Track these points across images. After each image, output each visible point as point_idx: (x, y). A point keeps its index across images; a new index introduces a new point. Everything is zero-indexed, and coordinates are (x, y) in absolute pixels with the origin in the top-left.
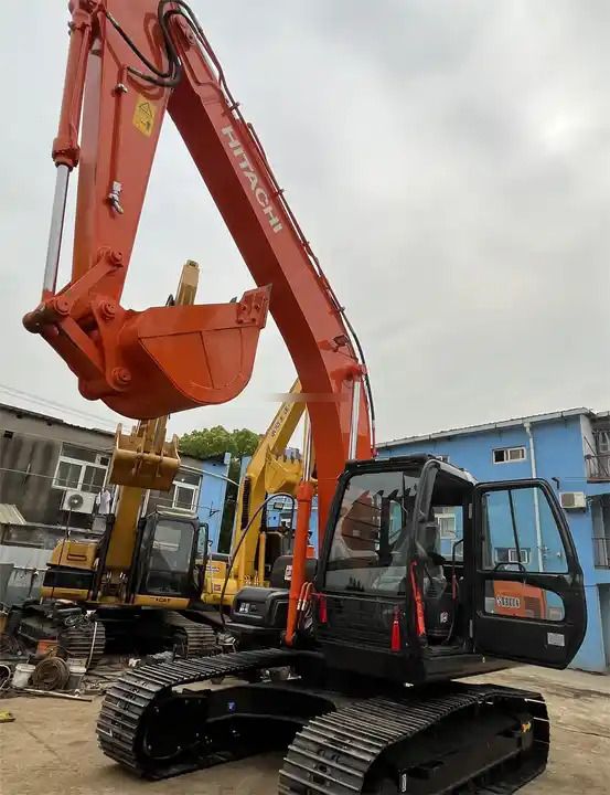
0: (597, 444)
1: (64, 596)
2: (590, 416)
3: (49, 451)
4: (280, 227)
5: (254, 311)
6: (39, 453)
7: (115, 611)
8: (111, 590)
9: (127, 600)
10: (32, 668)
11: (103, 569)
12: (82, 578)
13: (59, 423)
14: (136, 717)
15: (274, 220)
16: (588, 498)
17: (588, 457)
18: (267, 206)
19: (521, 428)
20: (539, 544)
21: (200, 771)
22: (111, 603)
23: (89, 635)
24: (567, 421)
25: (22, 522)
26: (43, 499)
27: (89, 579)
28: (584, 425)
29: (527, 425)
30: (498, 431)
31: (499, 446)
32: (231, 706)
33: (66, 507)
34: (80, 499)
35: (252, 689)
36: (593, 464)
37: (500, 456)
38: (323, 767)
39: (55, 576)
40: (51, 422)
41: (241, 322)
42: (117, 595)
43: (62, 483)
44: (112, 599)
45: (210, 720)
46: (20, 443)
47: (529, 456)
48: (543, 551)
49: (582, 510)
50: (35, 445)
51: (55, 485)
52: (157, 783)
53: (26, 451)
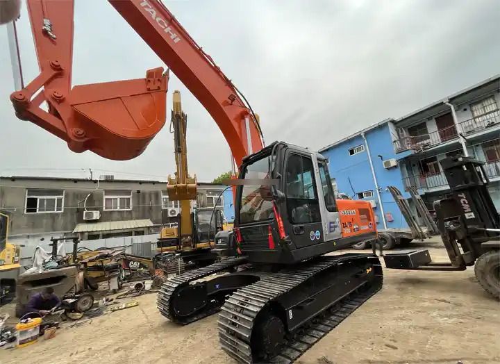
0: (398, 135)
1: (166, 250)
2: (393, 122)
3: (157, 195)
4: (178, 39)
5: (157, 82)
6: (153, 196)
7: (190, 252)
8: (187, 244)
9: (194, 247)
10: (152, 281)
11: (180, 236)
12: (173, 242)
13: (158, 182)
14: (167, 300)
15: (173, 36)
16: (397, 161)
17: (395, 142)
18: (166, 28)
19: (359, 137)
20: (377, 187)
21: (208, 317)
22: (188, 249)
23: (177, 263)
24: (382, 127)
25: (152, 225)
26: (160, 214)
27: (177, 242)
28: (391, 126)
29: (362, 134)
30: (350, 141)
31: (350, 148)
32: (217, 286)
33: (170, 215)
34: (175, 211)
35: (232, 276)
36: (398, 145)
37: (352, 152)
38: (235, 317)
39: (161, 243)
40: (154, 183)
41: (149, 90)
42: (190, 246)
43: (166, 206)
44: (188, 247)
45: (209, 294)
46: (144, 194)
47: (366, 149)
48: (379, 190)
49: (395, 167)
50: (150, 194)
51: (163, 208)
52: (186, 326)
53: (147, 196)
